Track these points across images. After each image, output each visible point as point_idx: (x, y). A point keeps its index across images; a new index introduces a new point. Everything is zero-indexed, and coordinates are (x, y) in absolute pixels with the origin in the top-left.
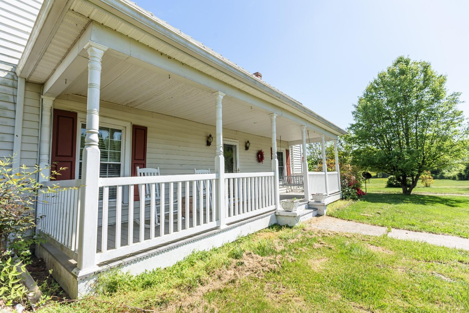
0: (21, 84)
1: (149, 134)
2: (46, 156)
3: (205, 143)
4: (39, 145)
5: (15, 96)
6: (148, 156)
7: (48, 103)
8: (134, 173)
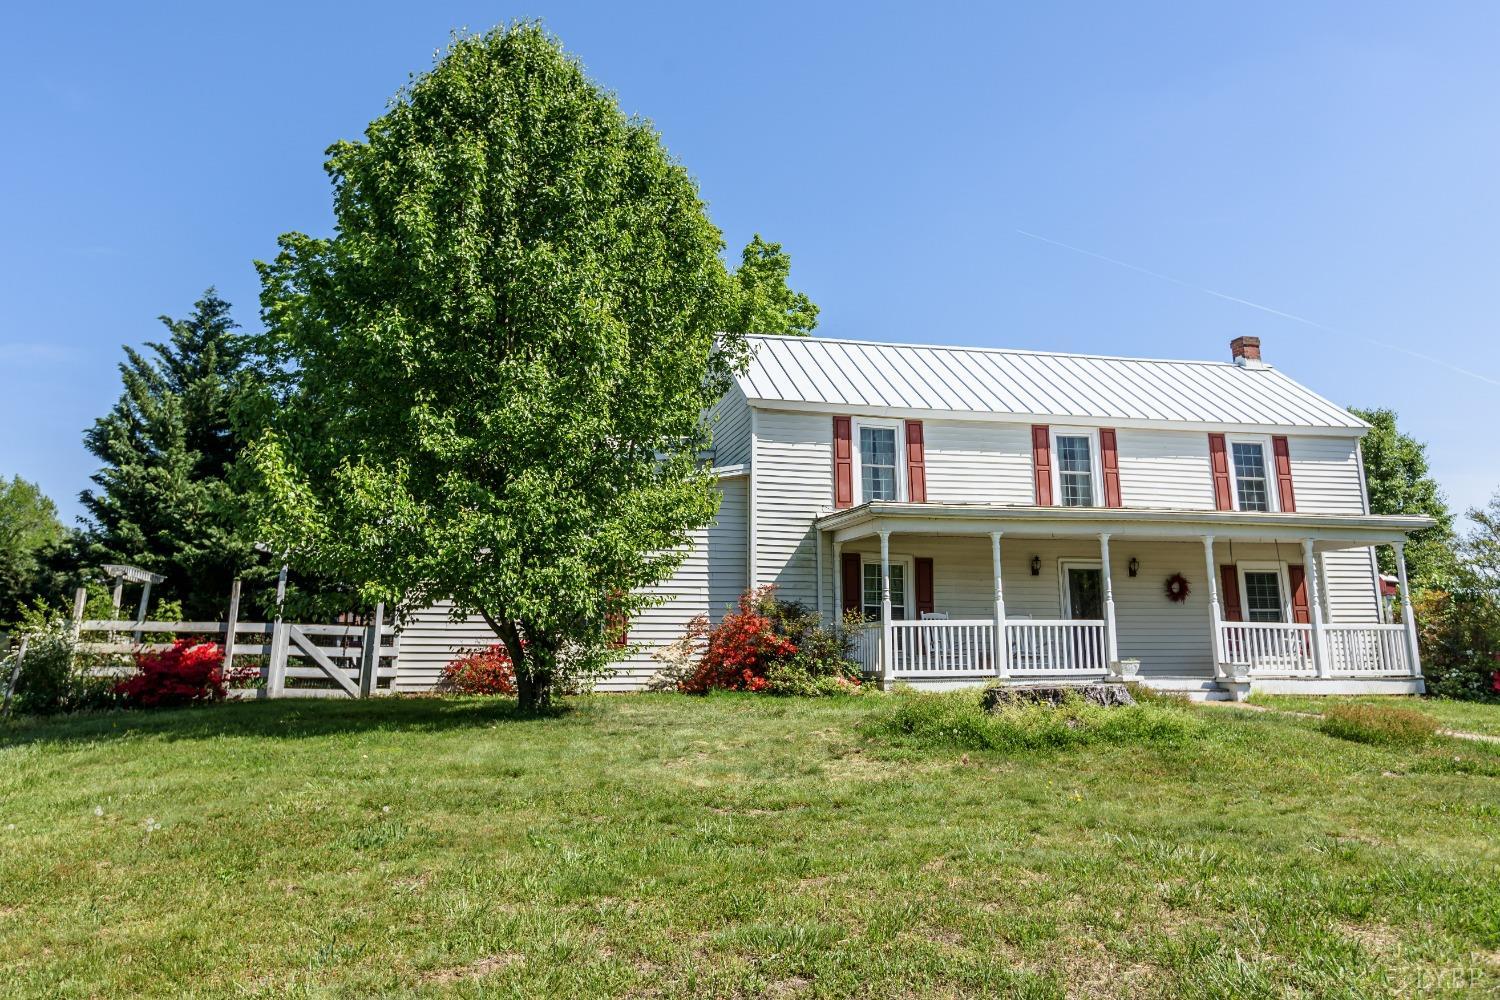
0: (819, 536)
1: (935, 567)
2: (839, 602)
3: (1029, 571)
4: (833, 591)
5: (816, 547)
6: (935, 596)
7: (838, 550)
8: (919, 617)
